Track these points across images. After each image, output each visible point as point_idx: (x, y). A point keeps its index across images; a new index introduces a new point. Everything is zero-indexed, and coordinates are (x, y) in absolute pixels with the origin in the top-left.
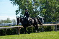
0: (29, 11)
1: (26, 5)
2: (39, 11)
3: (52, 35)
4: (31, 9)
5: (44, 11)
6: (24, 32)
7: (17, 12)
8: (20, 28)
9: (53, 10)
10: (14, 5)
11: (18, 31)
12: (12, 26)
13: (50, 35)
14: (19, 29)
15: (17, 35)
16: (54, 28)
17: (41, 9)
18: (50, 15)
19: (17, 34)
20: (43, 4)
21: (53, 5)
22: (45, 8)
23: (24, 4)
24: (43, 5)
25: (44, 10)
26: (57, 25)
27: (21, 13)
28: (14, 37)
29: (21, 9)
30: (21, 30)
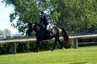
0: (31, 16)
1: (27, 5)
2: (48, 16)
3: (70, 54)
4: (35, 13)
5: (57, 15)
6: (23, 50)
7: (12, 17)
8: (16, 43)
9: (71, 13)
10: (6, 5)
11: (14, 49)
12: (4, 40)
13: (67, 54)
14: (16, 46)
15: (12, 55)
16: (73, 44)
17: (52, 13)
18: (67, 22)
19: (11, 53)
20: (55, 3)
21: (71, 6)
22: (58, 10)
23: (23, 4)
24: (55, 6)
25: (56, 13)
26: (78, 38)
27: (19, 19)
28: (8, 59)
29: (19, 11)
30: (18, 46)
